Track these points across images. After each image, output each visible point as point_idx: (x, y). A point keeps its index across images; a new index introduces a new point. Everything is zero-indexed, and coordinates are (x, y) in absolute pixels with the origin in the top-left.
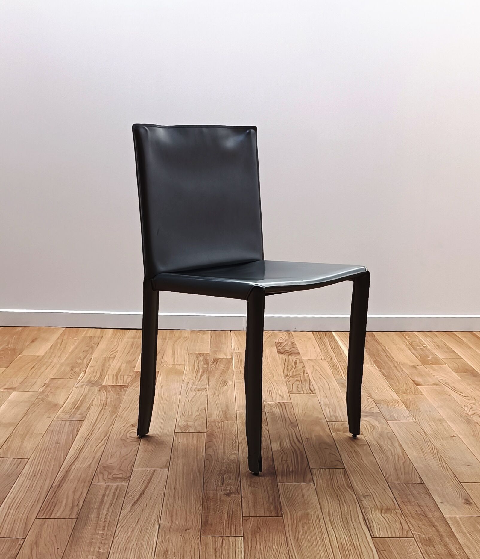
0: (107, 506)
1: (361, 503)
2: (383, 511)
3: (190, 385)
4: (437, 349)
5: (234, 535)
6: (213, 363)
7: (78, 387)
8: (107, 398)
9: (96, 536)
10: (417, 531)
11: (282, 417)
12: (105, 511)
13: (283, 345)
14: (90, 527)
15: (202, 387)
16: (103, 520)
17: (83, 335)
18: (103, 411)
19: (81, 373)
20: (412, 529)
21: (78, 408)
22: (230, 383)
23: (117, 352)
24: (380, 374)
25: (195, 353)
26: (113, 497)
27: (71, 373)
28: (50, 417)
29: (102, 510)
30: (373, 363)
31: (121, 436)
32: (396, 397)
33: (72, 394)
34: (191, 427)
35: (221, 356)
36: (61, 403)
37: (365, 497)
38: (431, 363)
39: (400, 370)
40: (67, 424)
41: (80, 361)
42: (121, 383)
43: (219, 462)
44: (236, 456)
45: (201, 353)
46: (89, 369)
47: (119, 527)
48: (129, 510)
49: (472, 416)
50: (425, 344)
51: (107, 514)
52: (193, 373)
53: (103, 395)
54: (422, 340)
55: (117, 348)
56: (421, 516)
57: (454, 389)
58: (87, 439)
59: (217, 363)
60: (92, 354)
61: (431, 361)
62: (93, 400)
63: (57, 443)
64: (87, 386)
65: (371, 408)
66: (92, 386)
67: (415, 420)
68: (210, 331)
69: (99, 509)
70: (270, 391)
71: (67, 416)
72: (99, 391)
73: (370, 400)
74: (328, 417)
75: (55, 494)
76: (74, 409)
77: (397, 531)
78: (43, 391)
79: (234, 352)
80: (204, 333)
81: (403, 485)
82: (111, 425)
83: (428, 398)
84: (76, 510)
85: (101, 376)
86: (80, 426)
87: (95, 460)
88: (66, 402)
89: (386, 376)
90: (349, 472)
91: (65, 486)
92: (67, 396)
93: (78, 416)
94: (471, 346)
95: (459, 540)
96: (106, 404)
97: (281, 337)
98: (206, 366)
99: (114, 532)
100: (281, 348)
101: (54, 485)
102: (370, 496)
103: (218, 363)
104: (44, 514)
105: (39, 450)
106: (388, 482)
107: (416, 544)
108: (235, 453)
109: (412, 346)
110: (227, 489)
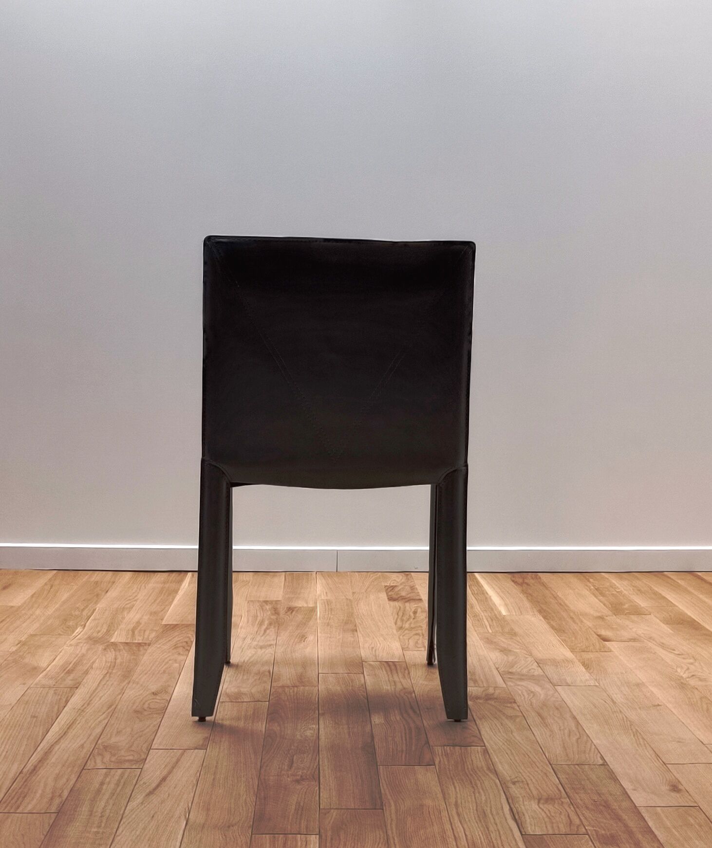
0: (106, 797)
1: (509, 791)
2: (542, 801)
3: (248, 641)
4: (637, 594)
5: (305, 833)
6: (286, 612)
7: (71, 645)
8: (116, 659)
9: (87, 835)
10: (593, 827)
11: (389, 681)
12: (103, 804)
13: (396, 589)
14: (78, 824)
15: (266, 644)
16: (100, 815)
17: (84, 580)
18: (108, 675)
19: (77, 629)
20: (585, 823)
21: (69, 672)
22: (311, 638)
23: (136, 600)
24: (546, 626)
25: (258, 601)
26: (117, 785)
27: (63, 628)
28: (24, 684)
29: (98, 803)
30: (536, 613)
31: (135, 707)
32: (569, 655)
33: (61, 654)
34: (245, 694)
35: (300, 604)
36: (45, 665)
37: (514, 783)
38: (627, 613)
39: (577, 621)
40: (52, 692)
41: (77, 613)
42: (139, 640)
43: (286, 738)
44: (314, 732)
45: (268, 601)
46: (91, 623)
47: (124, 823)
48: (141, 801)
49: (688, 679)
50: (619, 589)
51: (105, 806)
52: (253, 625)
53: (111, 655)
54: (614, 583)
55: (136, 596)
56: (601, 807)
57: (662, 646)
58: (81, 711)
59: (292, 613)
60: (96, 603)
61: (627, 610)
62: (93, 663)
63: (34, 717)
64: (85, 644)
65: (530, 670)
66: (94, 644)
67: (597, 684)
68: (284, 573)
69: (93, 801)
70: (373, 648)
71: (51, 682)
72: (105, 649)
73: (530, 659)
75: (25, 782)
76: (63, 674)
77: (561, 826)
78: (16, 650)
79: (320, 598)
80: (274, 576)
81: (575, 768)
82: (120, 694)
83: (620, 657)
84: (57, 801)
85: (108, 631)
86: (70, 695)
87: (92, 738)
88: (52, 664)
89: (556, 629)
90: (491, 751)
91: (42, 772)
92: (52, 658)
93: (69, 681)
94: (693, 591)
95: (658, 836)
96: (114, 667)
97: (395, 580)
98: (274, 617)
99: (115, 830)
100: (393, 593)
101: (25, 770)
102: (523, 782)
103: (294, 613)
104: (6, 807)
105: (5, 726)
106: (552, 763)
107: (590, 843)
108: (313, 728)
109: (599, 592)
110: (298, 773)
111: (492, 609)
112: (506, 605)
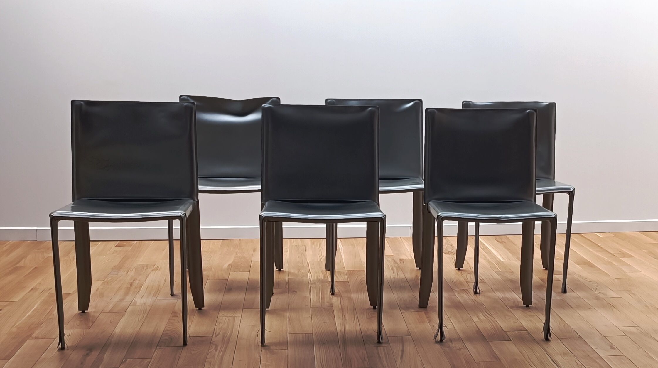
1: (547, 351)
17: (289, 244)
19: (307, 274)
27: (300, 274)
28: (307, 306)
29: (383, 362)
31: (366, 316)
33: (311, 289)
34: (411, 308)
35: (404, 257)
36: (309, 295)
38: (558, 258)
40: (323, 309)
41: (300, 265)
42: (341, 280)
46: (311, 271)
48: (400, 361)
49: (599, 294)
56: (587, 357)
59: (403, 262)
74: (501, 298)
85: (324, 275)
86: (332, 310)
87: (358, 332)
92: (309, 291)
93: (328, 304)
111: (496, 258)
112: (500, 255)
